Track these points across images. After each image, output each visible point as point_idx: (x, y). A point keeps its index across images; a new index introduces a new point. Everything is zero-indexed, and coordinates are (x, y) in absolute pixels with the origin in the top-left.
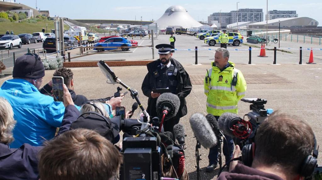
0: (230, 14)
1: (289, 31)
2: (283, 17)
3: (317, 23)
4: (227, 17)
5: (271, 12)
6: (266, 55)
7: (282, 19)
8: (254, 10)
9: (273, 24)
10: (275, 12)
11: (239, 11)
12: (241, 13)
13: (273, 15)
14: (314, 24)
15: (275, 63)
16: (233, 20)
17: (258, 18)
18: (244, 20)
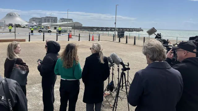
0: (41, 19)
1: (71, 28)
2: (66, 21)
3: (82, 25)
4: (39, 20)
5: (61, 19)
6: (72, 37)
7: (66, 23)
8: (53, 17)
9: (62, 24)
10: (63, 19)
11: (45, 18)
12: (47, 18)
13: (62, 20)
14: (81, 25)
15: (79, 40)
16: (43, 22)
17: (55, 21)
18: (48, 22)
